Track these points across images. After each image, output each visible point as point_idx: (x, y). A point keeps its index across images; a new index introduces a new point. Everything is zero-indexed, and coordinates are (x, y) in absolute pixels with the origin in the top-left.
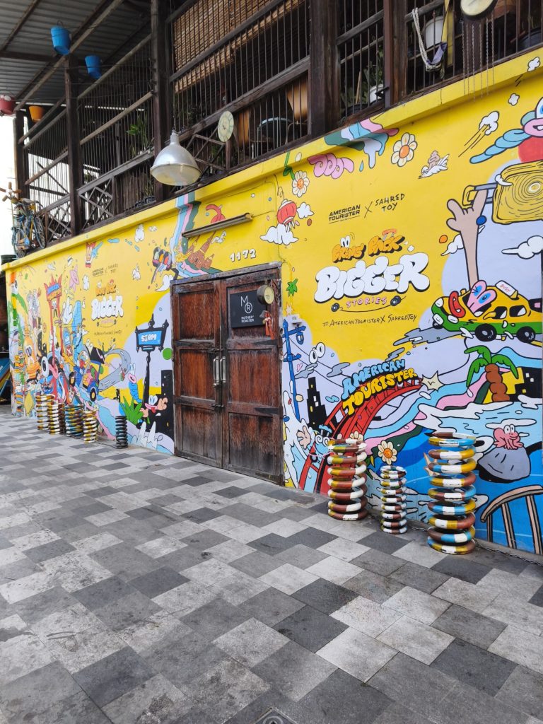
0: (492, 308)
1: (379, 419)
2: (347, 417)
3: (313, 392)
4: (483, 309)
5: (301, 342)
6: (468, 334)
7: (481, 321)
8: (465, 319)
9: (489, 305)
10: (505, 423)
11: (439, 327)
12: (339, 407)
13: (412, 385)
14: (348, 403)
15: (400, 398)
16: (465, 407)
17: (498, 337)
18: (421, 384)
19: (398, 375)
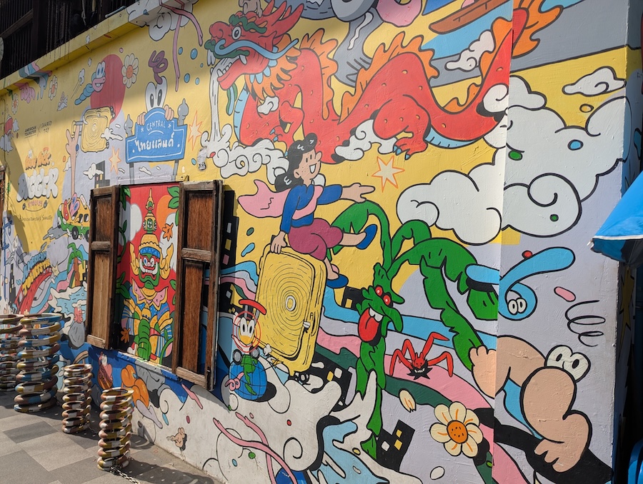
0: (78, 215)
1: (35, 299)
2: (24, 297)
3: (12, 277)
4: (75, 215)
5: (10, 234)
6: (69, 234)
7: (74, 224)
8: (68, 222)
9: (77, 212)
10: (79, 302)
11: (59, 227)
12: (21, 290)
13: (49, 273)
14: (24, 286)
15: (44, 282)
16: (65, 291)
17: (79, 237)
18: (52, 272)
19: (44, 263)
